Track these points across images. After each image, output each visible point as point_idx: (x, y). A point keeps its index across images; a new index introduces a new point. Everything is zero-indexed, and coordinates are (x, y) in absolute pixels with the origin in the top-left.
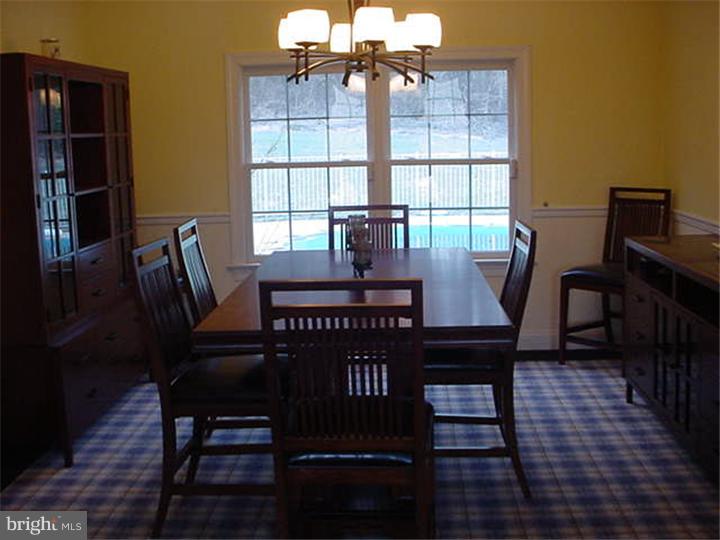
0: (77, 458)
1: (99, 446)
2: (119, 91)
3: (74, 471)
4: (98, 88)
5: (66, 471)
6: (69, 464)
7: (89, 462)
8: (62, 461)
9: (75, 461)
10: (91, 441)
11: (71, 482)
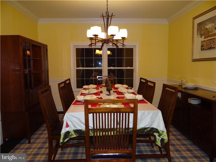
0: (32, 141)
1: (38, 137)
2: (45, 49)
3: (31, 145)
4: (40, 47)
5: (28, 145)
6: (29, 143)
7: (35, 142)
8: (27, 142)
9: (31, 142)
10: (36, 135)
11: (30, 148)
